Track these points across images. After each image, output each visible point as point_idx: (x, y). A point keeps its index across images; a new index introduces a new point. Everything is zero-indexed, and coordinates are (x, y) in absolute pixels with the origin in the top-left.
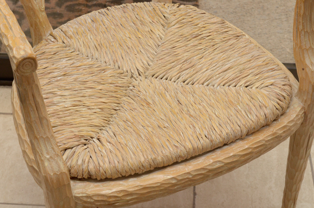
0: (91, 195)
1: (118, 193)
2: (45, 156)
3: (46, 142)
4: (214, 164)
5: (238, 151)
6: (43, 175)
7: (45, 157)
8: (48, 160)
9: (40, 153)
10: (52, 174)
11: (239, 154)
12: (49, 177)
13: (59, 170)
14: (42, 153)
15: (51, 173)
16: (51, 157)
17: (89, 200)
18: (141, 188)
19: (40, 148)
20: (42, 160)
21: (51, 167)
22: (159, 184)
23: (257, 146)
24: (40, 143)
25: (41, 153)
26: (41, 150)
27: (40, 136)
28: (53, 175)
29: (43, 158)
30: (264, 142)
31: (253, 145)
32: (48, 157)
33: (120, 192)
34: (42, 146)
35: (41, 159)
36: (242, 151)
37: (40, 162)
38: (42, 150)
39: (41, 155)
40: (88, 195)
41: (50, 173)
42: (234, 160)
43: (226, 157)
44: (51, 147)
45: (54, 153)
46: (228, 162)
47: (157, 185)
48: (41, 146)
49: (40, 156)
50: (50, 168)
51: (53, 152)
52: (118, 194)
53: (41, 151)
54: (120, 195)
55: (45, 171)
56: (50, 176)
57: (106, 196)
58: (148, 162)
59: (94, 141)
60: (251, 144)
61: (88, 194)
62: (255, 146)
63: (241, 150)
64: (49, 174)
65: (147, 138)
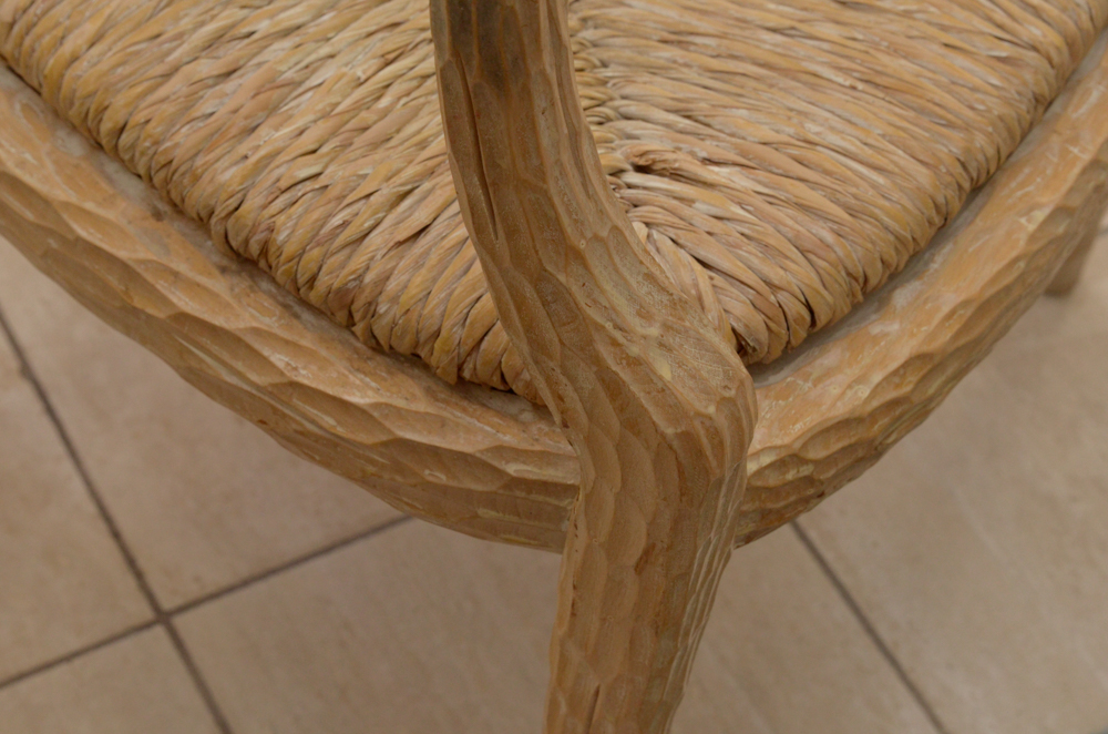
0: (797, 445)
1: (897, 380)
2: (640, 330)
3: (617, 260)
6: (670, 431)
7: (645, 337)
8: (661, 345)
9: (609, 326)
10: (711, 410)
12: (702, 433)
13: (725, 372)
14: (619, 321)
15: (706, 407)
16: (667, 327)
17: (791, 476)
18: (969, 312)
19: (606, 304)
20: (635, 363)
21: (693, 377)
22: (1022, 264)
24: (596, 272)
25: (616, 327)
26: (610, 310)
27: (589, 235)
28: (717, 409)
29: (634, 350)
32: (654, 331)
33: (902, 372)
34: (608, 287)
35: (628, 357)
37: (625, 375)
38: (614, 309)
39: (618, 335)
40: (784, 453)
41: (703, 410)
44: (639, 274)
45: (665, 298)
47: (1015, 274)
48: (603, 292)
49: (615, 343)
50: (691, 383)
51: (658, 297)
52: (898, 386)
53: (614, 316)
54: (906, 389)
55: (676, 411)
56: (708, 423)
57: (855, 419)
58: (949, 179)
59: (630, 186)
61: (780, 447)
64: (698, 414)
65: (856, 74)
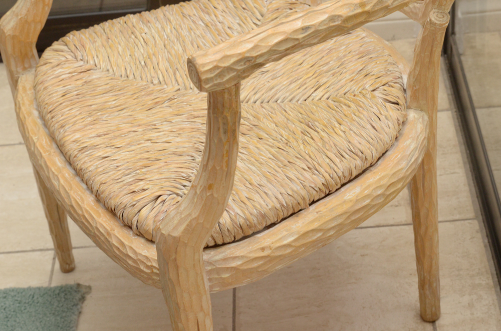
4: (56, 178)
5: (76, 198)
11: (72, 200)
23: (88, 218)
30: (94, 225)
31: (87, 211)
36: (76, 201)
42: (66, 200)
43: (65, 186)
46: (62, 192)
60: (88, 209)
62: (87, 216)
63: (78, 200)
